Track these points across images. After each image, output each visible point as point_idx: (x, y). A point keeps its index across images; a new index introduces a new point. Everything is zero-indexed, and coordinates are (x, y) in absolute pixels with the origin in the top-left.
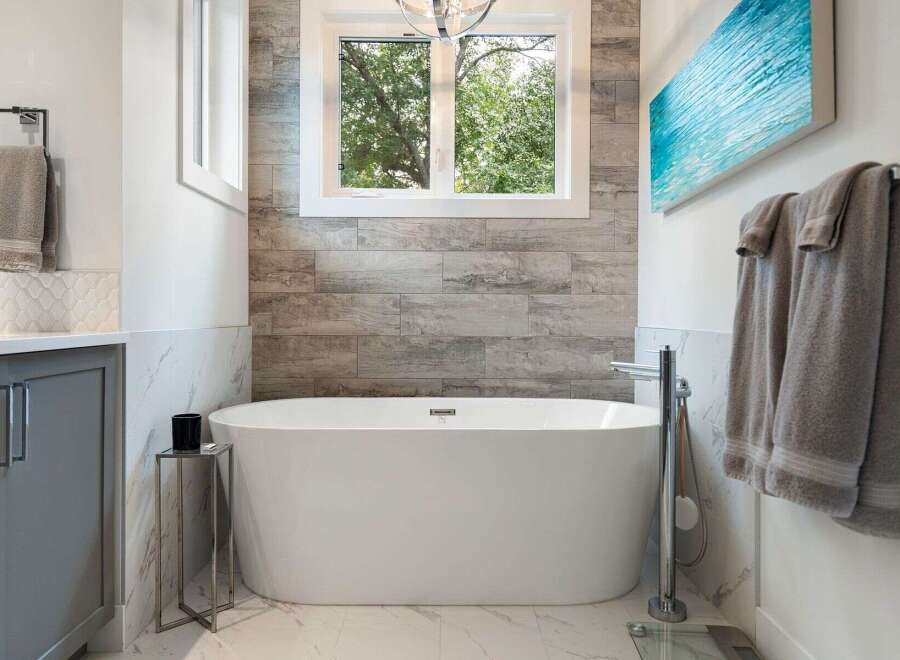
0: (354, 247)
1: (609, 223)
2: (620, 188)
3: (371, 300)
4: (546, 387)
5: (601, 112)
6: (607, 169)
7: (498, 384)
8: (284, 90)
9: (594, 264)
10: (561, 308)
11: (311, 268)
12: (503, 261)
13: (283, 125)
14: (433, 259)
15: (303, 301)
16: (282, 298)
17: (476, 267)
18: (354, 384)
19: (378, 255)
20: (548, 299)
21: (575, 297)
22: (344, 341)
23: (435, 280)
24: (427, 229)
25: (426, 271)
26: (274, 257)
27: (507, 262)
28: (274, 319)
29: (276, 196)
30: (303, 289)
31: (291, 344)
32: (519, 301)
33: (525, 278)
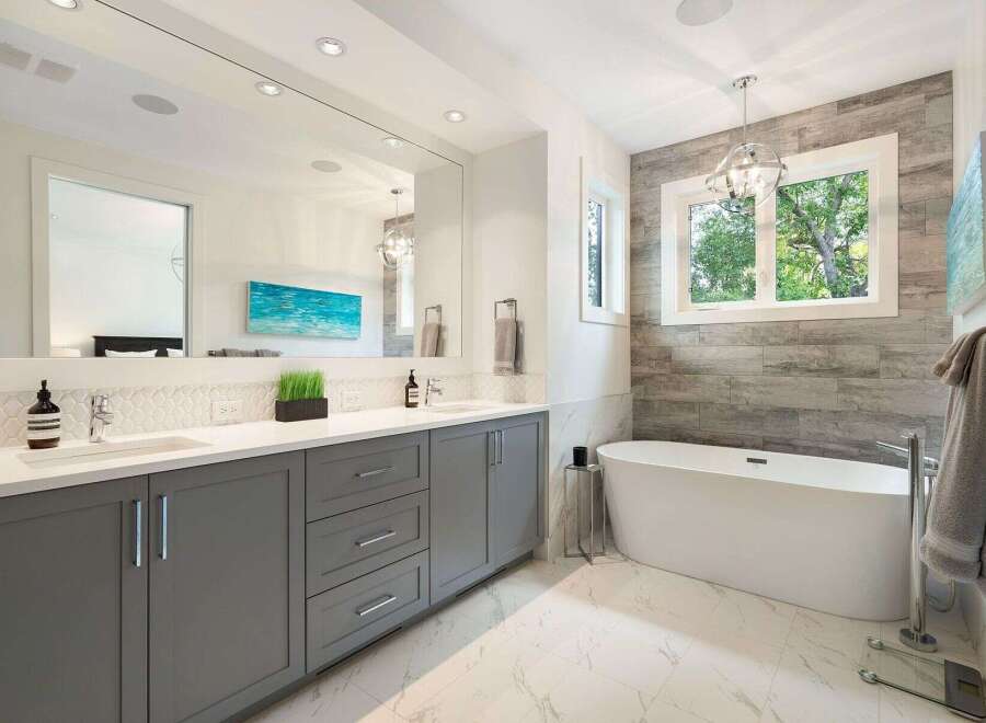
0: (697, 343)
1: (920, 320)
2: (932, 290)
3: (709, 379)
4: (855, 451)
5: (911, 228)
6: (918, 274)
7: (810, 444)
8: (651, 247)
9: (905, 354)
10: (870, 389)
11: (669, 358)
12: (816, 353)
13: (650, 269)
14: (755, 351)
15: (663, 379)
16: (651, 377)
17: (791, 357)
18: (698, 434)
19: (713, 350)
20: (856, 382)
21: (884, 381)
22: (690, 406)
23: (758, 367)
24: (750, 330)
25: (750, 360)
26: (645, 351)
27: (817, 353)
28: (646, 389)
29: (647, 314)
30: (663, 371)
31: (656, 406)
32: (831, 383)
33: (835, 365)
